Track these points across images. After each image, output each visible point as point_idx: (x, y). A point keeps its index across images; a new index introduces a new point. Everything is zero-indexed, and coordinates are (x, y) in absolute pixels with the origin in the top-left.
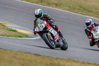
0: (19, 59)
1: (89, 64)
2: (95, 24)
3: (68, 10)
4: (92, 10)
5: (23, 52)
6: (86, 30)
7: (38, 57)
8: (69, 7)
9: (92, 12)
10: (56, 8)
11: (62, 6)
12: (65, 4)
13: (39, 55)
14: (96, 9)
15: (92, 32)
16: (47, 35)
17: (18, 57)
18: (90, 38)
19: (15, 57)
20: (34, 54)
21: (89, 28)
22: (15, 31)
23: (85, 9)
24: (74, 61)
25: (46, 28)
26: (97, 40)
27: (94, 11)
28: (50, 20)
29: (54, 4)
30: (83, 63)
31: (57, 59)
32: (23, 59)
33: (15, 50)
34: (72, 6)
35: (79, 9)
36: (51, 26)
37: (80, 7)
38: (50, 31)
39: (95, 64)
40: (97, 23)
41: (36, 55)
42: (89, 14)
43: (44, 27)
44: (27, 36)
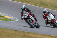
0: (6, 33)
1: (46, 35)
2: (48, 12)
3: (34, 5)
4: (47, 5)
6: (43, 16)
8: (34, 3)
9: (48, 5)
10: (27, 3)
11: (30, 2)
12: (32, 1)
13: (17, 31)
14: (50, 4)
15: (47, 17)
16: (29, 20)
17: (5, 32)
18: (46, 20)
19: (3, 32)
20: (14, 30)
21: (45, 15)
22: (3, 17)
23: (43, 4)
24: (38, 34)
25: (28, 16)
26: (50, 21)
27: (49, 5)
28: (30, 11)
29: (26, 1)
30: (43, 35)
31: (27, 33)
32: (8, 33)
33: (3, 28)
34: (36, 2)
35: (40, 4)
36: (31, 15)
37: (41, 3)
38: (31, 18)
39: (49, 35)
40: (49, 12)
42: (46, 7)
43: (27, 16)
44: (10, 20)
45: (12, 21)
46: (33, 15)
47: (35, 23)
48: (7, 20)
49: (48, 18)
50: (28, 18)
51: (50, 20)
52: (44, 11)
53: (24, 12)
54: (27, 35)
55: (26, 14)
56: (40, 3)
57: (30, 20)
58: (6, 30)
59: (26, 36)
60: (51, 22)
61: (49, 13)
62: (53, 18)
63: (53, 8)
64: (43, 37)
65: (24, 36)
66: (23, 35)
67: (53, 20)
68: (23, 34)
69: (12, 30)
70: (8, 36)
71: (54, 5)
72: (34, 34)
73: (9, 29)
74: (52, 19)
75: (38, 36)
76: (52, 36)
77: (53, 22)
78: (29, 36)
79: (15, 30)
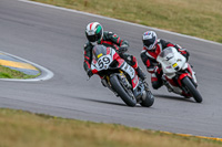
1: (162, 135)
4: (165, 15)
5: (12, 110)
7: (46, 122)
8: (114, 9)
9: (166, 18)
13: (48, 117)
14: (175, 13)
16: (118, 77)
18: (152, 72)
20: (37, 114)
25: (115, 63)
26: (170, 78)
27: (172, 16)
30: (147, 133)
31: (88, 124)
32: (14, 126)
34: (120, 7)
36: (125, 58)
37: (140, 7)
38: (123, 68)
39: (175, 135)
41: (41, 115)
42: (160, 23)
43: (112, 60)
44: (20, 74)
45: (29, 77)
46: (129, 59)
47: (139, 89)
48: (7, 76)
49: (164, 66)
50: (114, 68)
51: (169, 71)
52: (145, 38)
53: (97, 47)
54: (87, 131)
55: (107, 56)
56: (135, 10)
57: (122, 76)
58: (4, 112)
59: (84, 137)
60: (174, 78)
61: (165, 45)
62: (183, 64)
63: (188, 29)
64: (148, 139)
65: (76, 136)
66: (70, 132)
67: (181, 72)
68: (73, 128)
69: (30, 113)
70: (13, 139)
71: (192, 16)
72: (113, 129)
73: (18, 111)
74: (177, 68)
75: (129, 137)
76: (186, 138)
77: (182, 81)
78: (93, 138)
79: (39, 112)
